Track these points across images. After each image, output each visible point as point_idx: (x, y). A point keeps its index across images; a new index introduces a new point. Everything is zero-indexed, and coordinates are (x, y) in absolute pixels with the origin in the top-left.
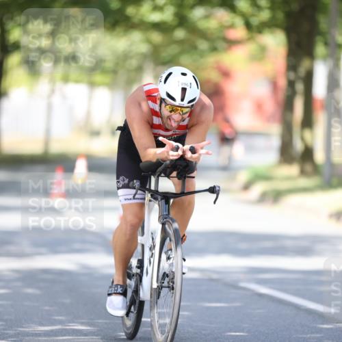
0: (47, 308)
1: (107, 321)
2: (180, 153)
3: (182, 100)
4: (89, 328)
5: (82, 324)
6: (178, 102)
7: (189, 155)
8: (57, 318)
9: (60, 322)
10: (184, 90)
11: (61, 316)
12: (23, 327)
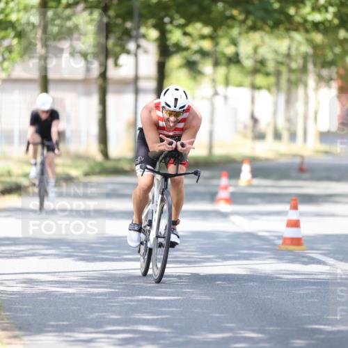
0: (217, 315)
1: (279, 328)
2: (174, 146)
3: (175, 107)
4: (260, 335)
5: (254, 331)
6: (172, 108)
7: (180, 148)
8: (228, 325)
9: (231, 330)
10: (176, 100)
11: (232, 323)
12: (194, 335)
